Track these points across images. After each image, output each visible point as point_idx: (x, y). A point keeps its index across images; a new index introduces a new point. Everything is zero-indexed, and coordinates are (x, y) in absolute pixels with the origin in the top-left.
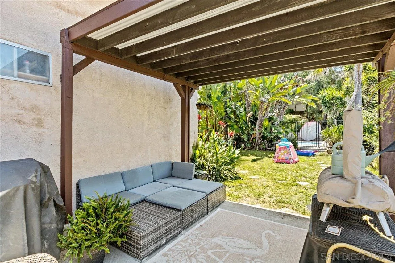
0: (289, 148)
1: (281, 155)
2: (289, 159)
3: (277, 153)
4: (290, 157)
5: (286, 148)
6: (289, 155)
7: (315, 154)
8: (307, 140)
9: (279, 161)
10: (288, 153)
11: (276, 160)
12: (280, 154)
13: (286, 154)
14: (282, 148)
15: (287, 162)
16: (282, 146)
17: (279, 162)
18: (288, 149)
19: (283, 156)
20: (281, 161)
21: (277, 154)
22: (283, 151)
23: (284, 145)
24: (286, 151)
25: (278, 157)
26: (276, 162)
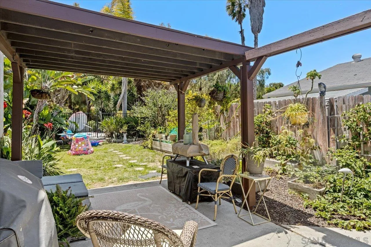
0: (87, 139)
1: (79, 146)
2: (87, 150)
3: (74, 145)
4: (88, 147)
5: (84, 139)
6: (87, 146)
7: (99, 144)
8: (87, 130)
9: (77, 152)
10: (86, 144)
11: (74, 152)
12: (77, 145)
13: (83, 145)
14: (80, 139)
15: (85, 153)
16: (79, 138)
17: (77, 154)
18: (85, 140)
19: (80, 148)
20: (79, 153)
21: (74, 147)
22: (80, 143)
23: (81, 136)
24: (84, 142)
25: (75, 149)
26: (74, 155)
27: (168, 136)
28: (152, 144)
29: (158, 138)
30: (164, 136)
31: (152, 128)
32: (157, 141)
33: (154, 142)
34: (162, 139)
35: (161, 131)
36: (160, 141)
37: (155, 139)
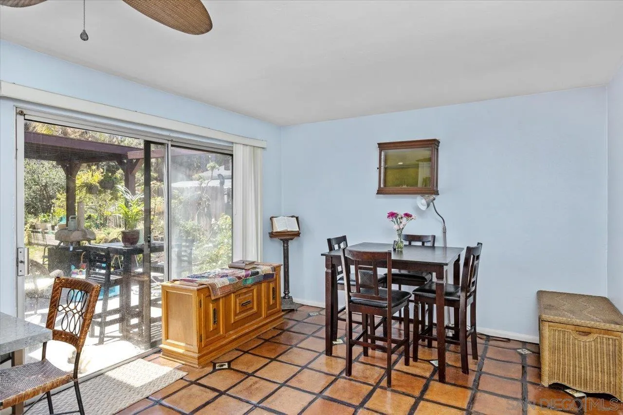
27: (56, 225)
28: (29, 237)
29: (40, 229)
30: (49, 225)
31: (30, 215)
32: (39, 232)
33: (34, 235)
34: (47, 229)
35: (45, 219)
36: (44, 233)
37: (34, 230)
